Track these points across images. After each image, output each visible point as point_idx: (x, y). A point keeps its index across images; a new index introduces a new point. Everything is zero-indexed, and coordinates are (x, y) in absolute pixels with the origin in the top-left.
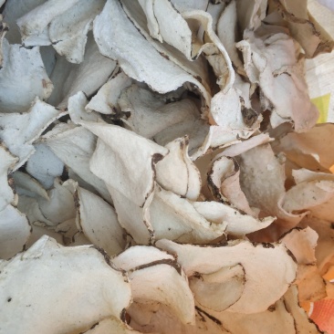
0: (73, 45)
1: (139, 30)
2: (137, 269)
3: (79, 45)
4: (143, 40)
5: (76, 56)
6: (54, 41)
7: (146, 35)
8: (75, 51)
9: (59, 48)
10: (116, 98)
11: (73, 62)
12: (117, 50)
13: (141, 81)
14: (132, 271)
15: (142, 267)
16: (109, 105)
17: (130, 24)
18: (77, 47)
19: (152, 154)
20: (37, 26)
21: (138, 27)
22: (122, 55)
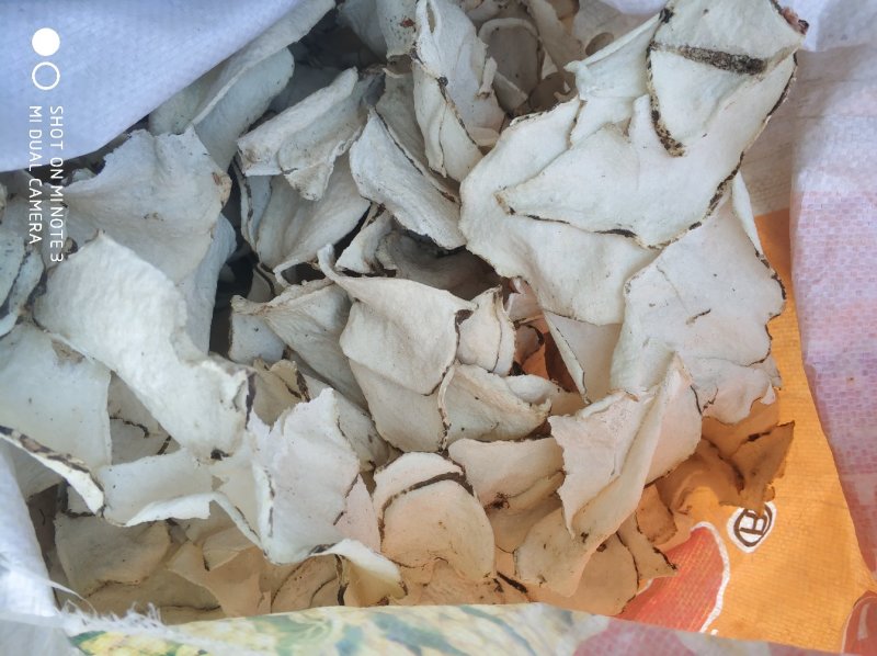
0: (312, 176)
1: (412, 161)
2: (411, 489)
3: (321, 176)
4: (418, 175)
5: (314, 190)
6: (286, 168)
7: (422, 168)
8: (314, 182)
9: (292, 178)
10: (373, 252)
11: (310, 198)
12: (387, 192)
13: (422, 234)
14: (405, 492)
15: (419, 486)
16: (365, 260)
17: (400, 153)
18: (317, 178)
19: (456, 311)
20: (268, 150)
21: (411, 157)
22: (394, 199)
